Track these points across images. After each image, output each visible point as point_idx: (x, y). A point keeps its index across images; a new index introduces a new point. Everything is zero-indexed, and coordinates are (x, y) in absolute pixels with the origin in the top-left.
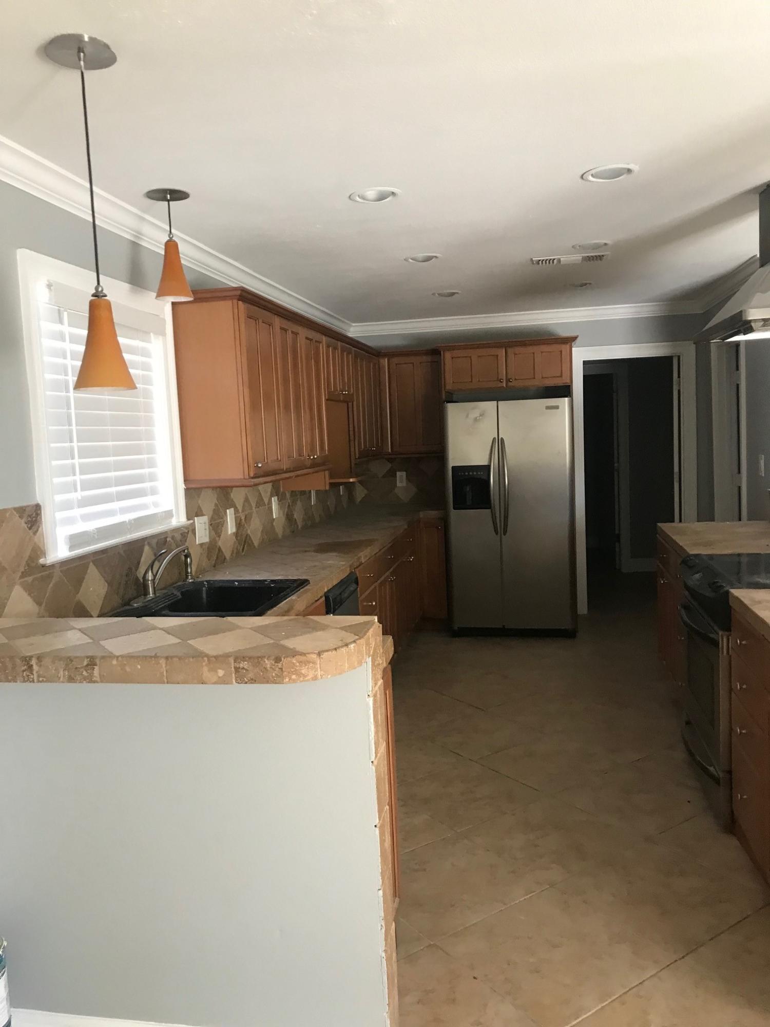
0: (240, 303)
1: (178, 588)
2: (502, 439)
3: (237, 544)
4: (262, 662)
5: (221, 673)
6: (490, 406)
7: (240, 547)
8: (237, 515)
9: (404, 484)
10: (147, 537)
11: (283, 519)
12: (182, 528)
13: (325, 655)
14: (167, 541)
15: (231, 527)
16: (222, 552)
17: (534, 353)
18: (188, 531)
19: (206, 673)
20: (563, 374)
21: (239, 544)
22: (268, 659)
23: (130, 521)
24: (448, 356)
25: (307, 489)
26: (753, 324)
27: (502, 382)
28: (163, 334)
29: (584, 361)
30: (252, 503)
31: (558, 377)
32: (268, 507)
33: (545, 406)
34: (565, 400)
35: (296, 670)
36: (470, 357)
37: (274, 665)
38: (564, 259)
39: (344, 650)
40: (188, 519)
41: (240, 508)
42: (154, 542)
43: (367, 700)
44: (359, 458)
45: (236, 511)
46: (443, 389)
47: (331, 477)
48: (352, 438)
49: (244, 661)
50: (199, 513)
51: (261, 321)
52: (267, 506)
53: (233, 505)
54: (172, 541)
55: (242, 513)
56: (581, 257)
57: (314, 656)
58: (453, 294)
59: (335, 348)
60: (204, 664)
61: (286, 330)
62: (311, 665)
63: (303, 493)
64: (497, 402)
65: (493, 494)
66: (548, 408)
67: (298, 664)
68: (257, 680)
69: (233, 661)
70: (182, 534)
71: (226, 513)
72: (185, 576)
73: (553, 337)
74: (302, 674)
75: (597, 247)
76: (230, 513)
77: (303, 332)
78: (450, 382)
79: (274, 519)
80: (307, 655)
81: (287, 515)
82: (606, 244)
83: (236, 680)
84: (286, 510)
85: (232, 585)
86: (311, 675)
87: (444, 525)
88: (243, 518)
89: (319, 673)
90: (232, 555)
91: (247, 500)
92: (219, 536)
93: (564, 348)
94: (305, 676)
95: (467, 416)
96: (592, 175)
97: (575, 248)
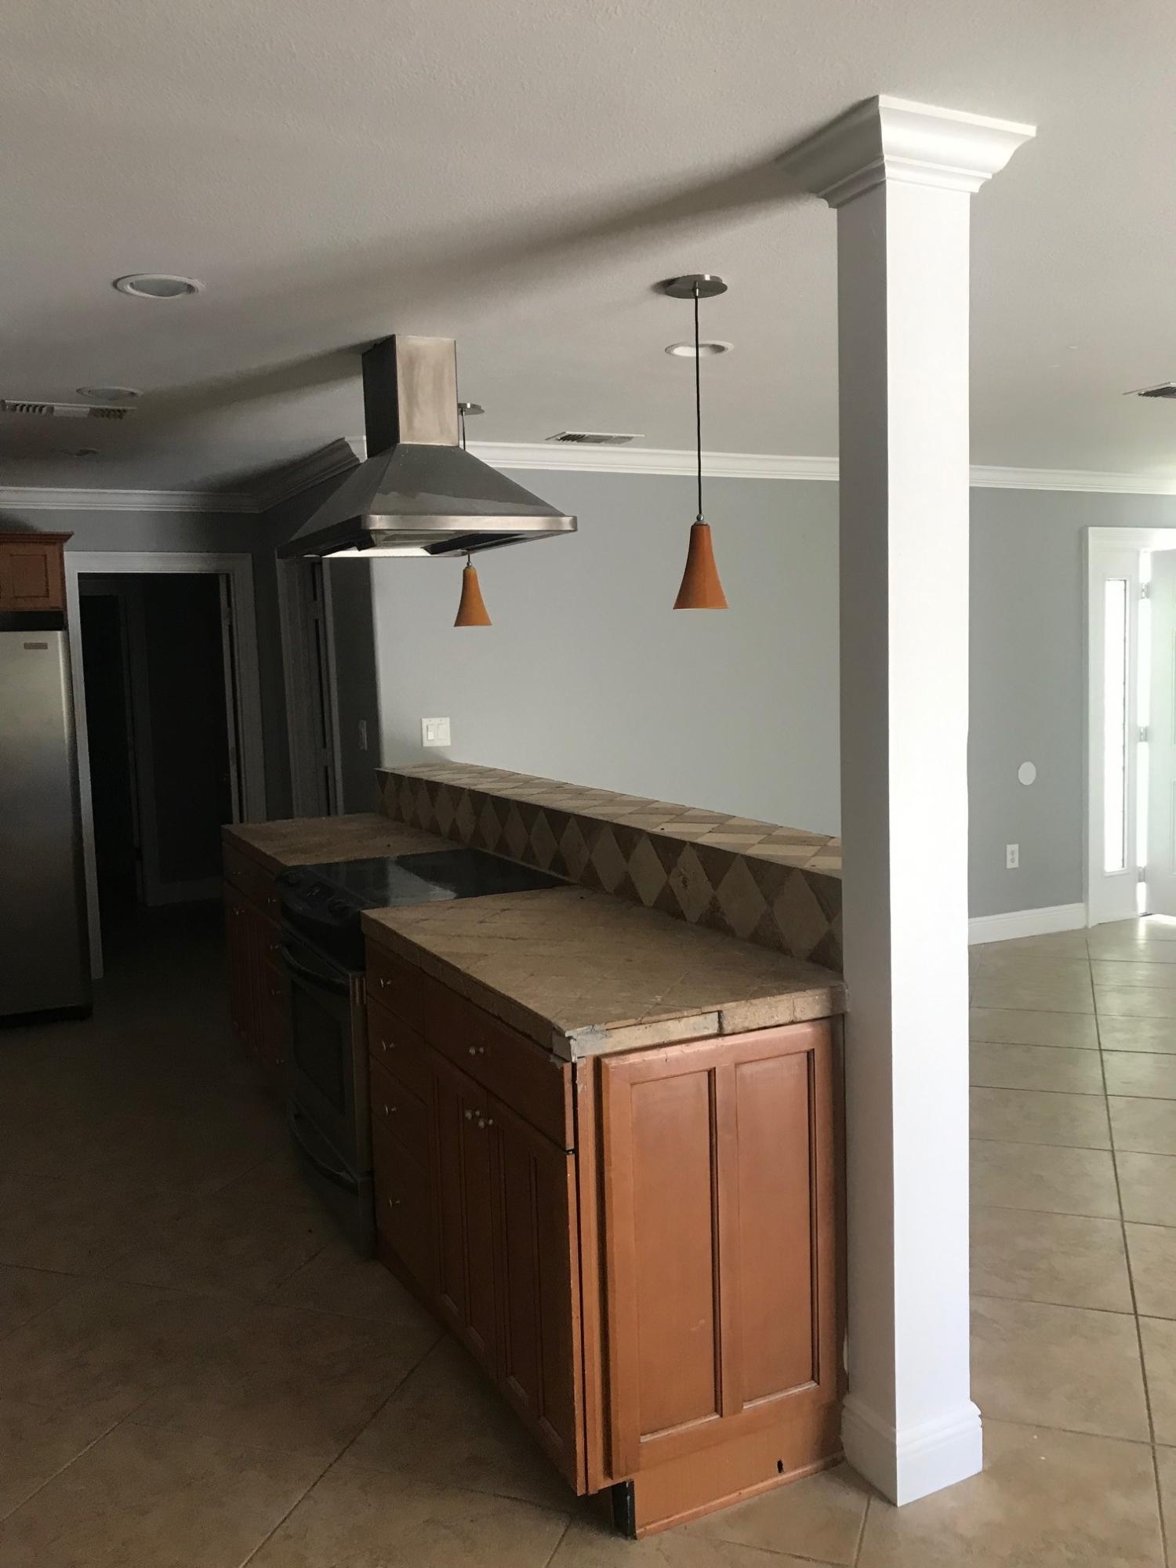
20: (51, 593)
26: (373, 536)
29: (81, 574)
31: (42, 596)
33: (22, 643)
34: (55, 634)
38: (60, 408)
56: (88, 409)
66: (28, 646)
73: (31, 533)
75: (116, 396)
82: (133, 394)
93: (49, 550)
96: (131, 284)
97: (82, 394)
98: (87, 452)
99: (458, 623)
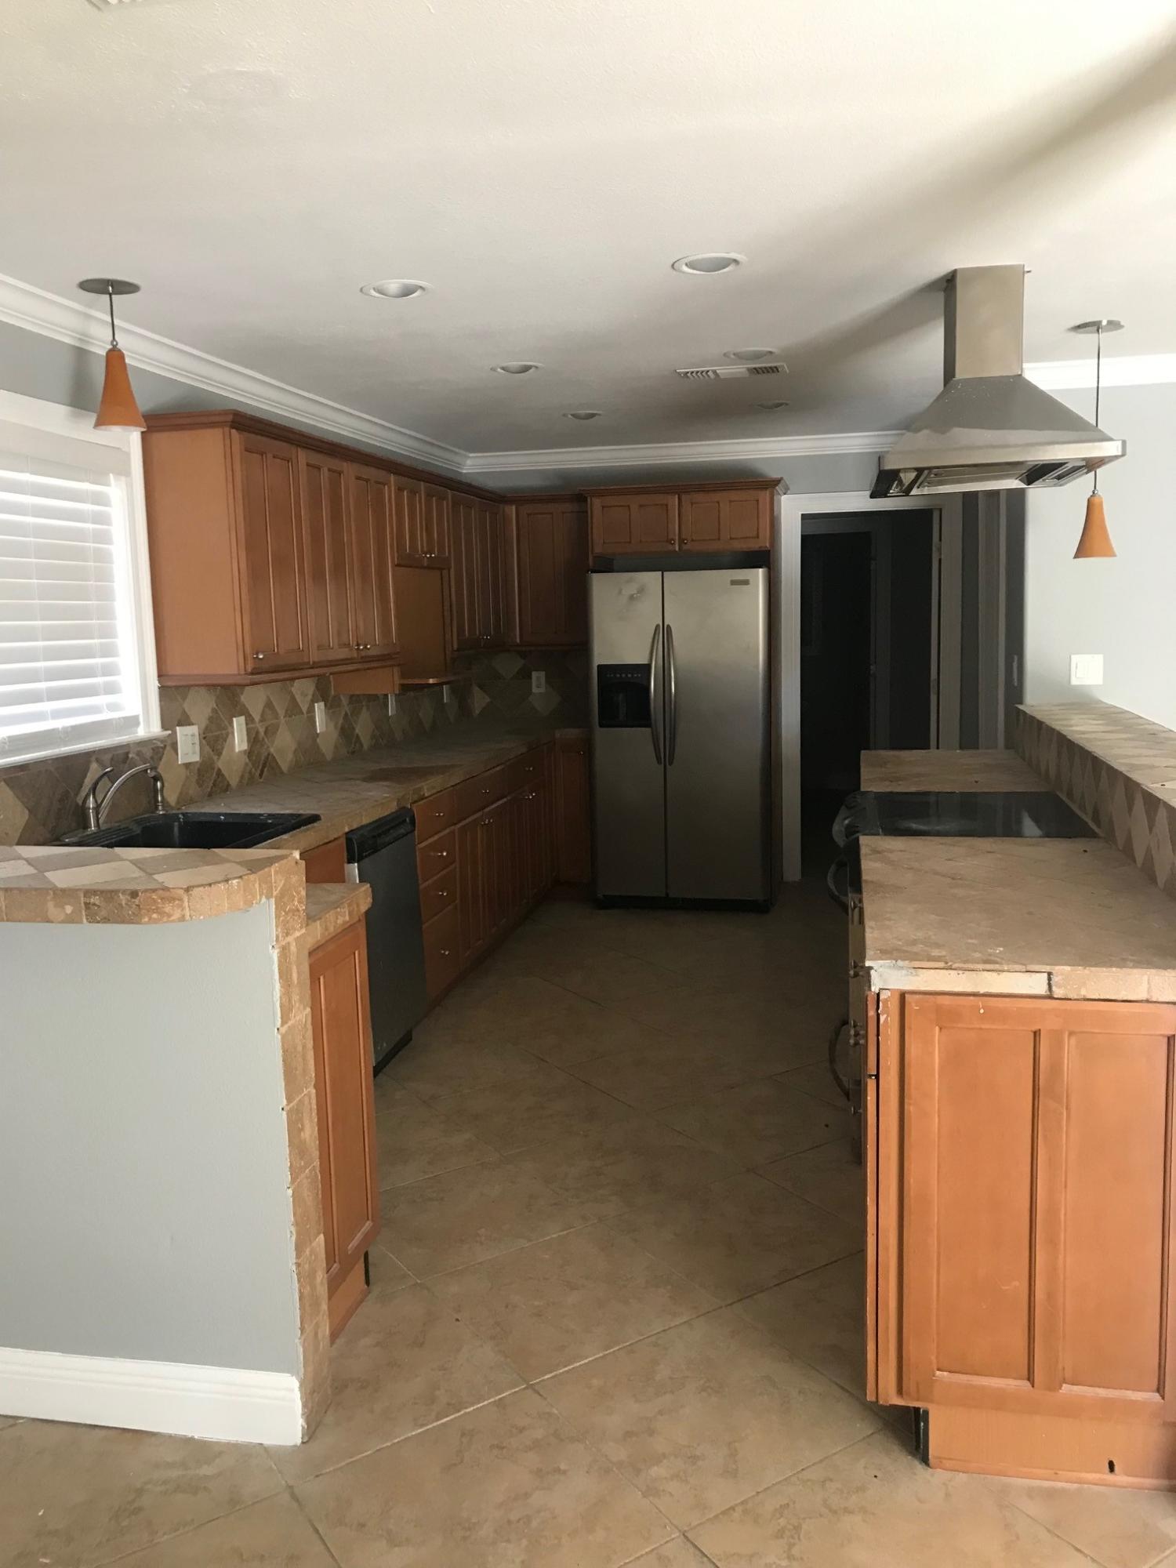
0: (233, 431)
1: (138, 822)
2: (668, 626)
3: (250, 765)
4: (116, 897)
5: (69, 909)
6: (651, 578)
7: (256, 770)
8: (251, 726)
9: (542, 690)
10: (94, 751)
11: (334, 735)
12: (154, 741)
13: (196, 892)
14: (128, 757)
15: (239, 740)
16: (223, 775)
17: (718, 502)
18: (165, 746)
19: (52, 909)
20: (761, 534)
21: (253, 765)
22: (122, 894)
23: (64, 728)
24: (596, 503)
25: (380, 692)
27: (672, 544)
28: (125, 472)
29: (802, 515)
30: (278, 710)
31: (752, 538)
32: (308, 717)
33: (730, 579)
34: (758, 572)
35: (157, 908)
36: (629, 506)
37: (130, 901)
38: (723, 371)
39: (222, 886)
40: (164, 727)
41: (257, 718)
42: (107, 757)
43: (271, 951)
44: (458, 650)
45: (249, 720)
46: (590, 553)
47: (403, 676)
48: (448, 621)
49: (95, 895)
50: (185, 721)
51: (270, 456)
52: (306, 715)
53: (244, 712)
54: (137, 758)
55: (259, 723)
56: (745, 369)
57: (181, 892)
58: (593, 415)
59: (413, 492)
60: (49, 898)
61: (319, 468)
62: (177, 902)
63: (374, 697)
64: (663, 573)
65: (655, 708)
66: (734, 583)
67: (159, 901)
68: (111, 919)
69: (82, 895)
70: (153, 749)
71: (231, 723)
72: (154, 807)
73: (749, 480)
74: (165, 913)
75: (759, 355)
76: (238, 724)
77: (349, 470)
78: (599, 543)
79: (318, 735)
80: (172, 890)
81: (342, 729)
82: (771, 352)
83: (87, 919)
84: (341, 721)
85: (215, 819)
86: (177, 915)
87: (587, 749)
88: (262, 731)
89: (187, 913)
90: (240, 782)
91: (269, 705)
92: (219, 754)
93: (762, 495)
94: (169, 916)
95: (620, 592)
96: (686, 265)
97: (728, 357)
98: (781, 404)
99: (1076, 556)
